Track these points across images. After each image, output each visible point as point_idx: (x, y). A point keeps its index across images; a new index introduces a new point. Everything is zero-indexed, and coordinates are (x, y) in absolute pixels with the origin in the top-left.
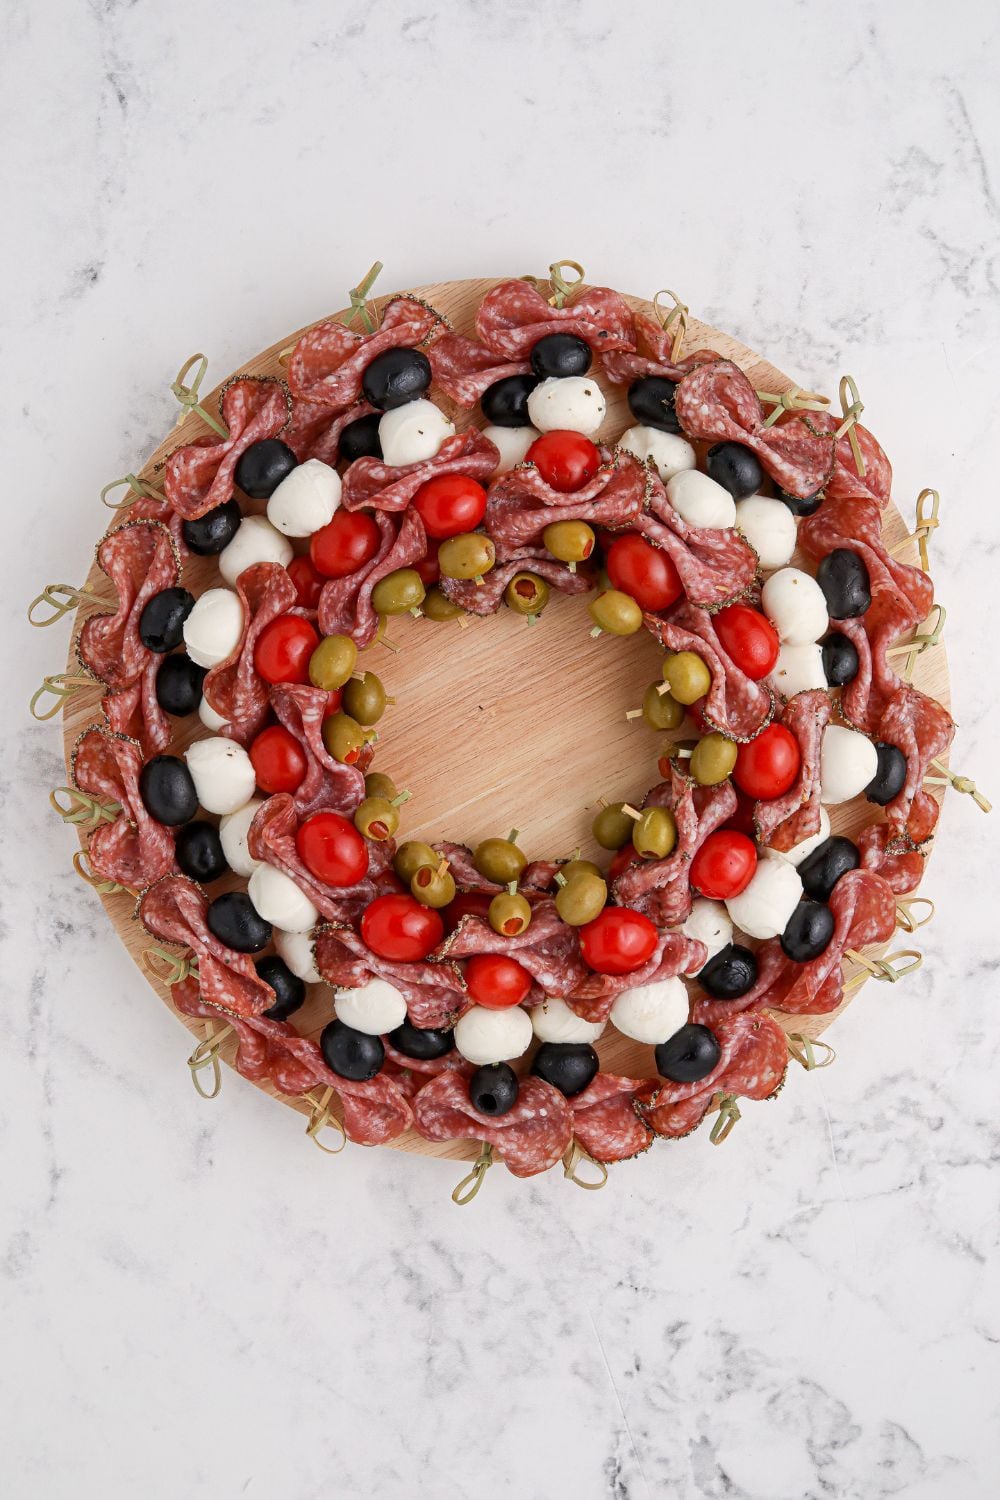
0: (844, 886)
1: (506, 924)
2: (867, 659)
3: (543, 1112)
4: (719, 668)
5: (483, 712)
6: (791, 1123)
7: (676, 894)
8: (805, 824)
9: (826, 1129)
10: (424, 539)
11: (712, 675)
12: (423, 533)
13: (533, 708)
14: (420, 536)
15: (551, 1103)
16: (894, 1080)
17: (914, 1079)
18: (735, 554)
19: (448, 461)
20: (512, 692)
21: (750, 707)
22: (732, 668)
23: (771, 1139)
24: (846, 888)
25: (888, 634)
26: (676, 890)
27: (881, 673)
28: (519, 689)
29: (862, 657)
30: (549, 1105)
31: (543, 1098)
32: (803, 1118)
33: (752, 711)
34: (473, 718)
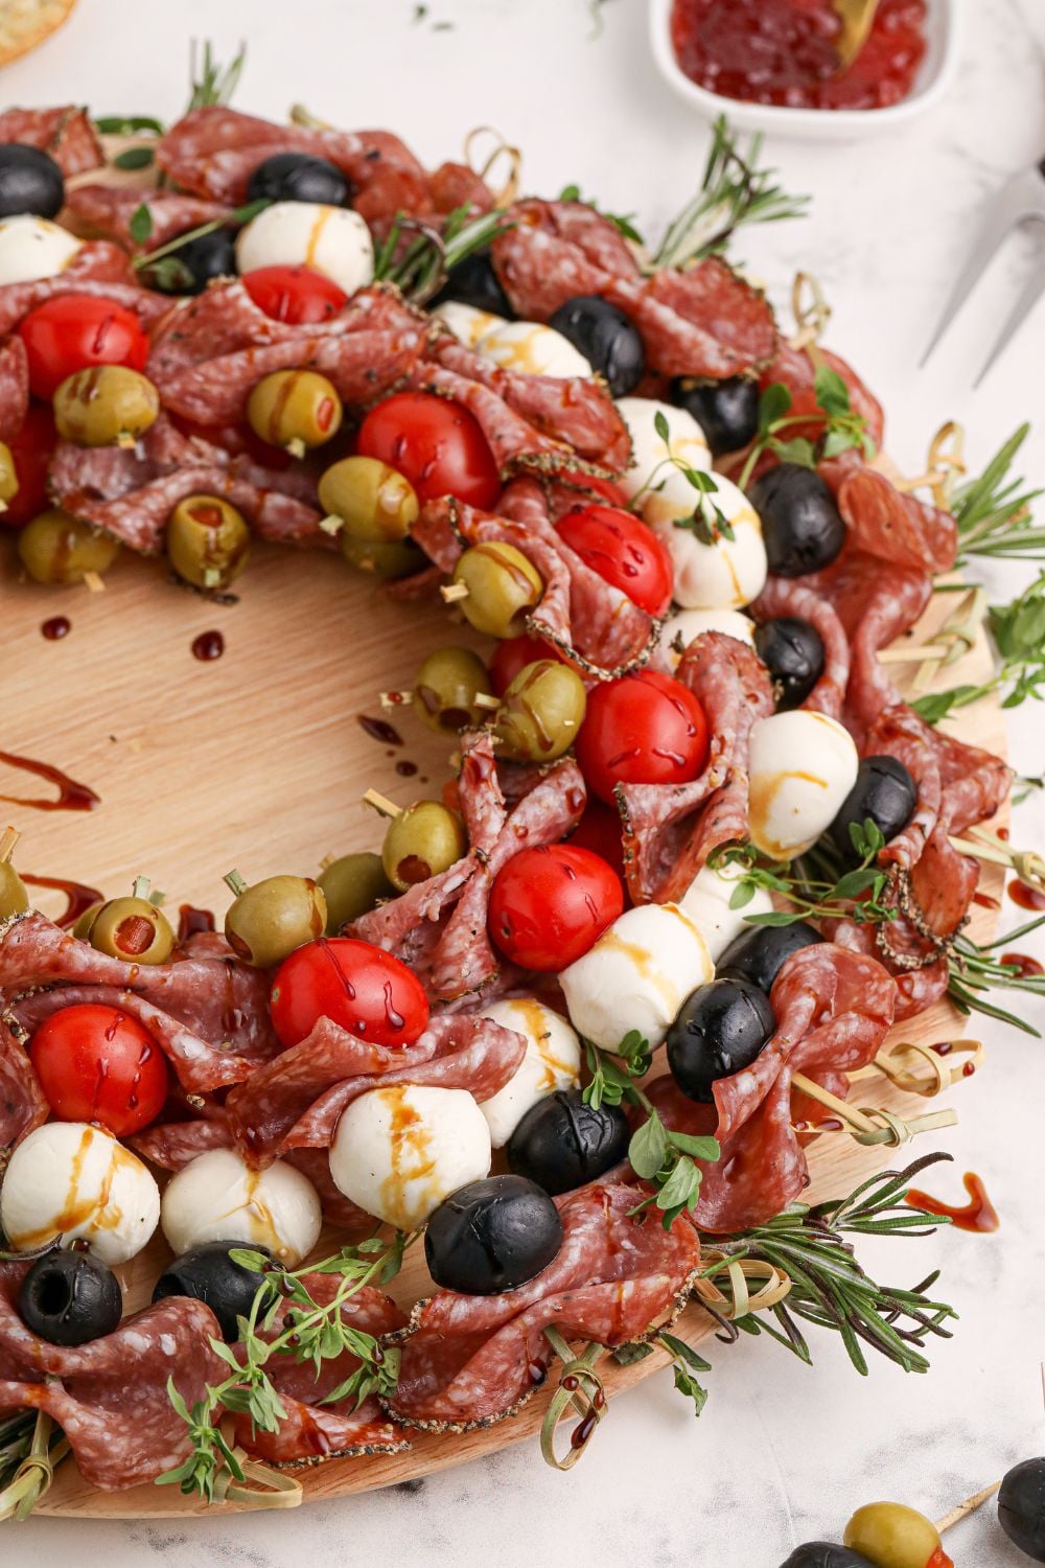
0: (796, 966)
1: (120, 930)
2: (839, 643)
3: (169, 1345)
4: (556, 564)
5: (116, 746)
6: (707, 1512)
7: (460, 930)
8: (715, 823)
9: (784, 1528)
10: (25, 377)
11: (545, 578)
12: (24, 363)
13: (213, 744)
14: (18, 367)
15: (187, 1325)
16: (927, 1440)
17: (969, 1440)
18: (591, 425)
19: (85, 278)
20: (175, 717)
21: (615, 632)
22: (582, 569)
23: (666, 1541)
24: (800, 968)
25: (879, 605)
26: (462, 922)
27: (866, 674)
28: (187, 713)
29: (830, 641)
30: (182, 1329)
31: (173, 1317)
32: (733, 1505)
33: (619, 639)
34: (96, 754)
